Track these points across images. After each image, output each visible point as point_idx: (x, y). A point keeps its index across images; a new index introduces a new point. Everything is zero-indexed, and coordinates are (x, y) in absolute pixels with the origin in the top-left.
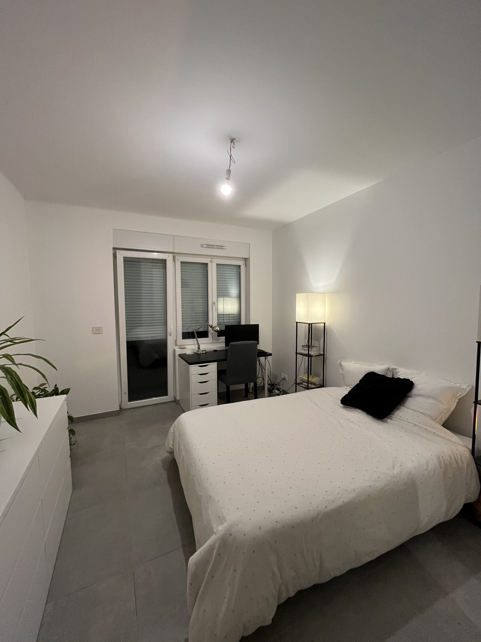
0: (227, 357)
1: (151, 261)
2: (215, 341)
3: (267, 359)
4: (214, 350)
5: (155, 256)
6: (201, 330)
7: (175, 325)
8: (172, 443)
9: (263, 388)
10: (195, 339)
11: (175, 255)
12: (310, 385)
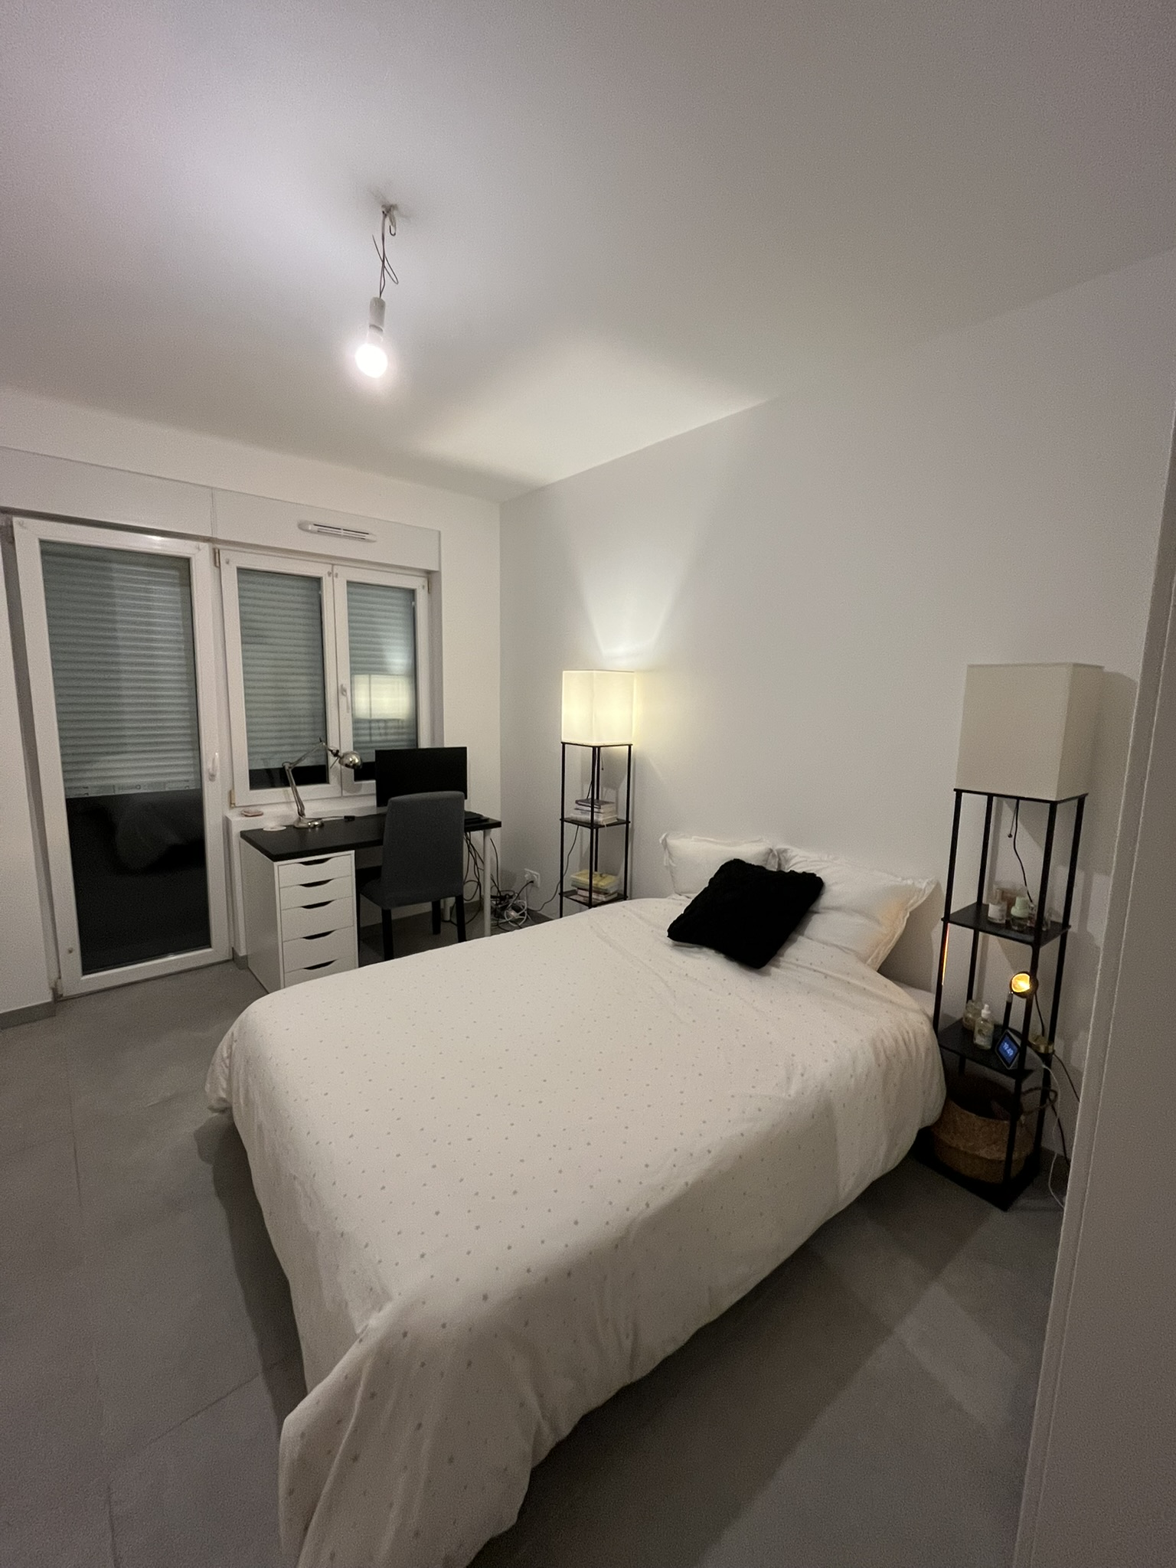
0: (383, 834)
1: (145, 560)
2: (348, 791)
3: (489, 834)
4: (345, 817)
5: (155, 544)
6: (305, 763)
7: (226, 751)
8: (225, 1086)
9: (480, 906)
10: (289, 789)
11: (218, 546)
12: (594, 896)
